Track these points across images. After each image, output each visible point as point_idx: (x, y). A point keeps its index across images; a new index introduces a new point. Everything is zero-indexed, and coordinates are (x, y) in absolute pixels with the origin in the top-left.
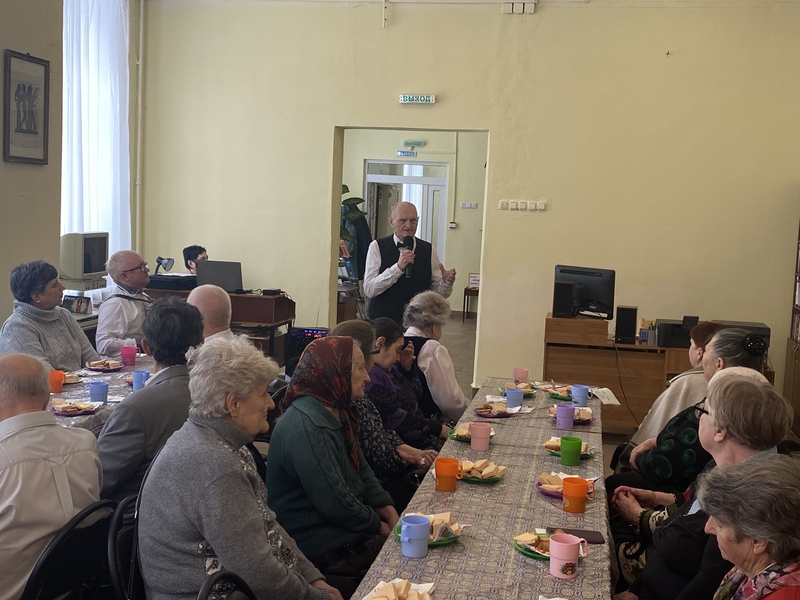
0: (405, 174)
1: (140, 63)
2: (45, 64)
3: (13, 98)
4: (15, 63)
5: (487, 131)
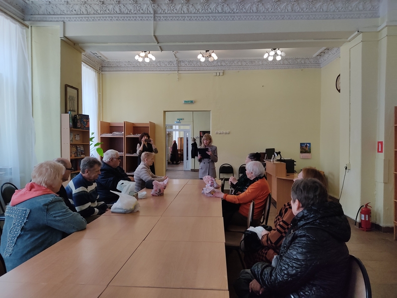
2: (77, 89)
3: (68, 100)
4: (68, 88)
5: (210, 111)
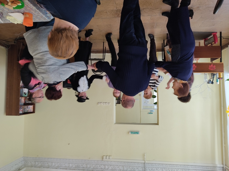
5: (115, 124)
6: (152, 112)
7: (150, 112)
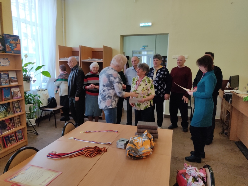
0: (143, 54)
1: (63, 19)
5: (168, 33)
6: (143, 48)
7: (145, 47)
